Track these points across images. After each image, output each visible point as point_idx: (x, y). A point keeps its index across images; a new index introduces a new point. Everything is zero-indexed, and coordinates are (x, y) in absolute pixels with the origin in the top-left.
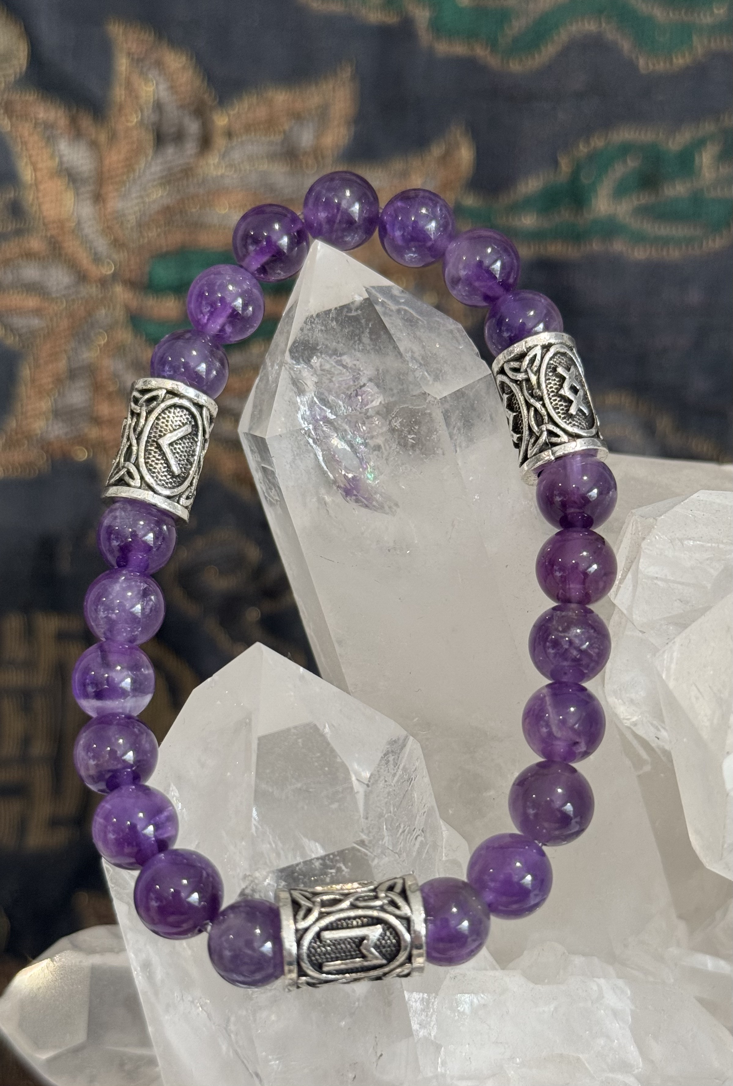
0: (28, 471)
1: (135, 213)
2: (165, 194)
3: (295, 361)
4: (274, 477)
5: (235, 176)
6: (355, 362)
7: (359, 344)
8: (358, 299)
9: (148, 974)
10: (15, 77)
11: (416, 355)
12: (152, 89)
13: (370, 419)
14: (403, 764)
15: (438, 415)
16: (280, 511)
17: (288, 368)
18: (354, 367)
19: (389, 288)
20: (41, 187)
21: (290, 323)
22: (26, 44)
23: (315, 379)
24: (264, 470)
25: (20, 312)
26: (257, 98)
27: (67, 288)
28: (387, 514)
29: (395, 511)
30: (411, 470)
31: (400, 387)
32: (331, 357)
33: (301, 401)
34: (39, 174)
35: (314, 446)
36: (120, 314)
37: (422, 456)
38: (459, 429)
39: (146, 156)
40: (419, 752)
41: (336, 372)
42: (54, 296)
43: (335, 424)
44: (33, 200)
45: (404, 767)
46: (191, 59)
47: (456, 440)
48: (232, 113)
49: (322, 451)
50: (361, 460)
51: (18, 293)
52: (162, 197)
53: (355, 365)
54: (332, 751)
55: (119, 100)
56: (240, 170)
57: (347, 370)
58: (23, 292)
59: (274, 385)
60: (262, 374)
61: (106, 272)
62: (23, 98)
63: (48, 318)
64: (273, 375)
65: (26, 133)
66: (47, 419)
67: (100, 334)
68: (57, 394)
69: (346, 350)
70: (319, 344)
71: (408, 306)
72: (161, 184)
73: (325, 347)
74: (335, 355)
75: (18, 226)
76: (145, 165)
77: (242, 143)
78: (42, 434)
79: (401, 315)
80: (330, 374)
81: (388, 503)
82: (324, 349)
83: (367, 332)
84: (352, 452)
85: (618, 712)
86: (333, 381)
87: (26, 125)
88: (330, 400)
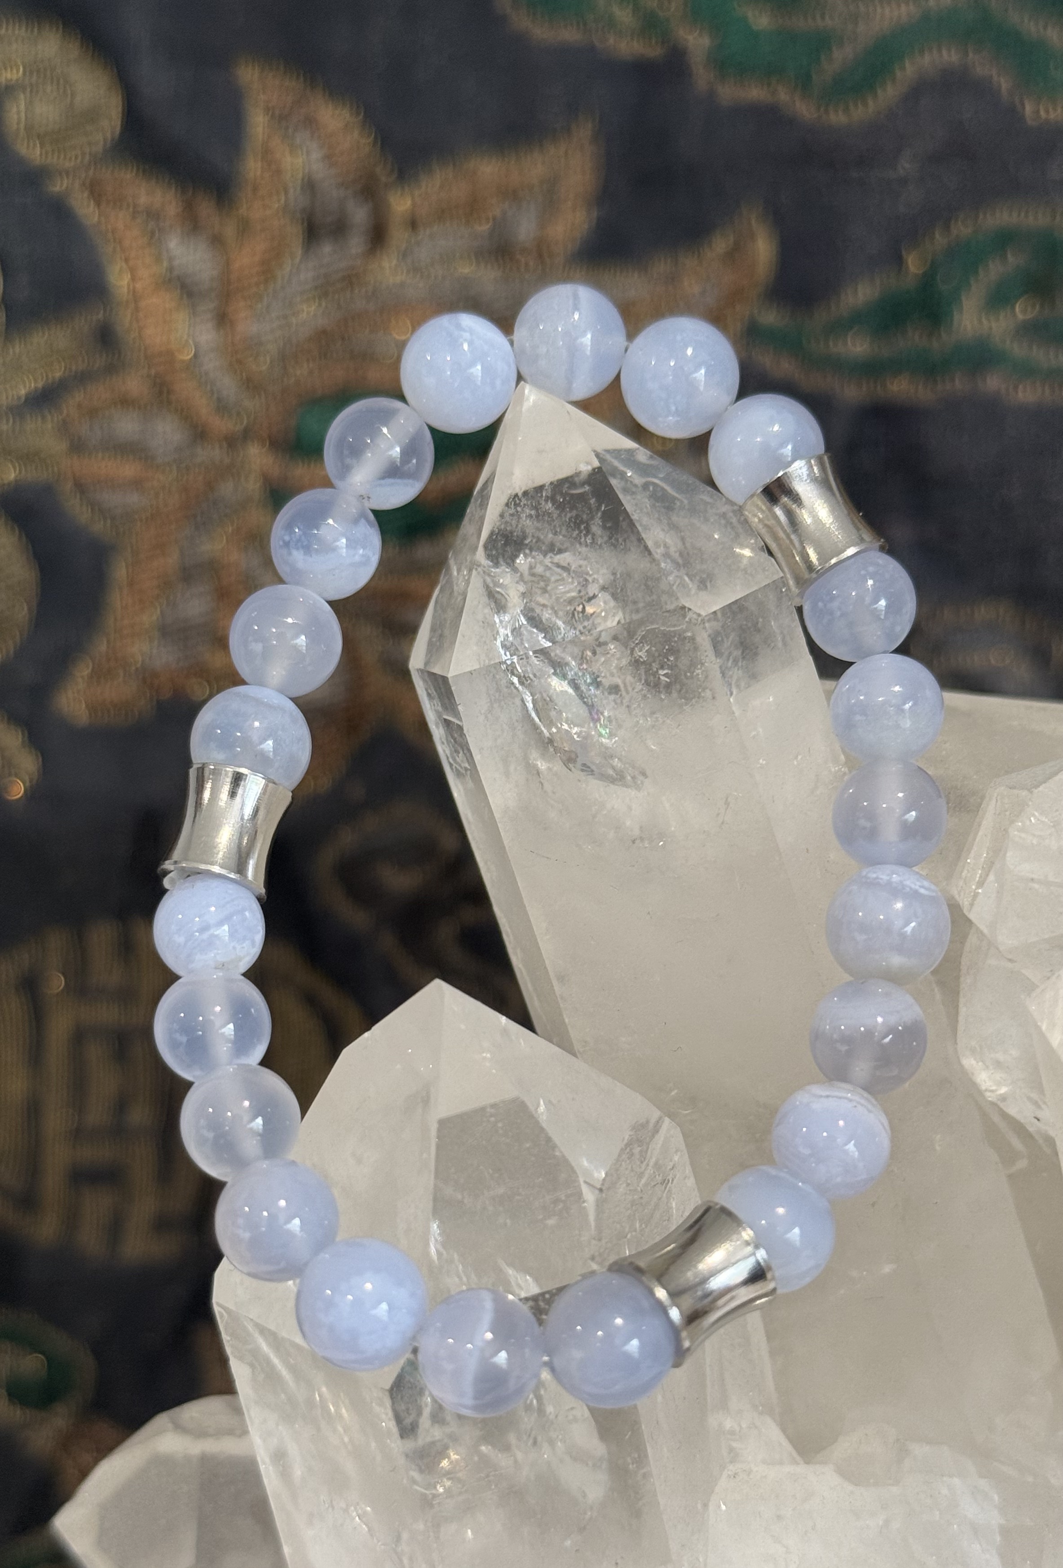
0: (123, 716)
1: (276, 340)
2: (320, 312)
3: (492, 561)
4: (462, 735)
5: (421, 285)
6: (581, 562)
7: (586, 536)
8: (585, 468)
9: (281, 1468)
10: (104, 144)
11: (672, 550)
12: (300, 160)
13: (603, 647)
14: (654, 1159)
15: (703, 640)
16: (470, 785)
17: (482, 572)
18: (580, 570)
19: (630, 452)
20: (143, 304)
21: (484, 505)
22: (120, 97)
23: (522, 588)
24: (447, 723)
25: (113, 484)
26: (454, 168)
27: (179, 449)
28: (627, 786)
29: (642, 783)
30: (664, 721)
31: (648, 599)
32: (545, 556)
33: (501, 621)
34: (139, 286)
35: (520, 688)
36: (254, 485)
37: (679, 701)
38: (735, 661)
39: (293, 259)
40: (678, 1140)
41: (553, 579)
42: (160, 460)
43: (552, 654)
44: (131, 322)
45: (656, 1163)
46: (358, 114)
47: (731, 677)
48: (417, 193)
49: (532, 695)
50: (591, 707)
51: (110, 457)
52: (315, 315)
53: (580, 566)
54: (549, 1140)
55: (251, 175)
56: (429, 276)
57: (569, 574)
58: (116, 456)
59: (460, 599)
60: (444, 582)
61: (235, 426)
62: (116, 174)
63: (152, 494)
64: (460, 583)
65: (121, 225)
66: (151, 640)
67: (226, 515)
68: (165, 604)
69: (568, 542)
70: (527, 537)
71: (661, 480)
72: (314, 298)
73: (537, 541)
74: (552, 551)
75: (109, 360)
76: (291, 271)
77: (431, 237)
78: (143, 661)
79: (647, 493)
80: (543, 580)
81: (631, 770)
82: (536, 544)
83: (598, 519)
84: (576, 697)
85: (978, 1081)
86: (548, 592)
87: (121, 214)
88: (544, 621)
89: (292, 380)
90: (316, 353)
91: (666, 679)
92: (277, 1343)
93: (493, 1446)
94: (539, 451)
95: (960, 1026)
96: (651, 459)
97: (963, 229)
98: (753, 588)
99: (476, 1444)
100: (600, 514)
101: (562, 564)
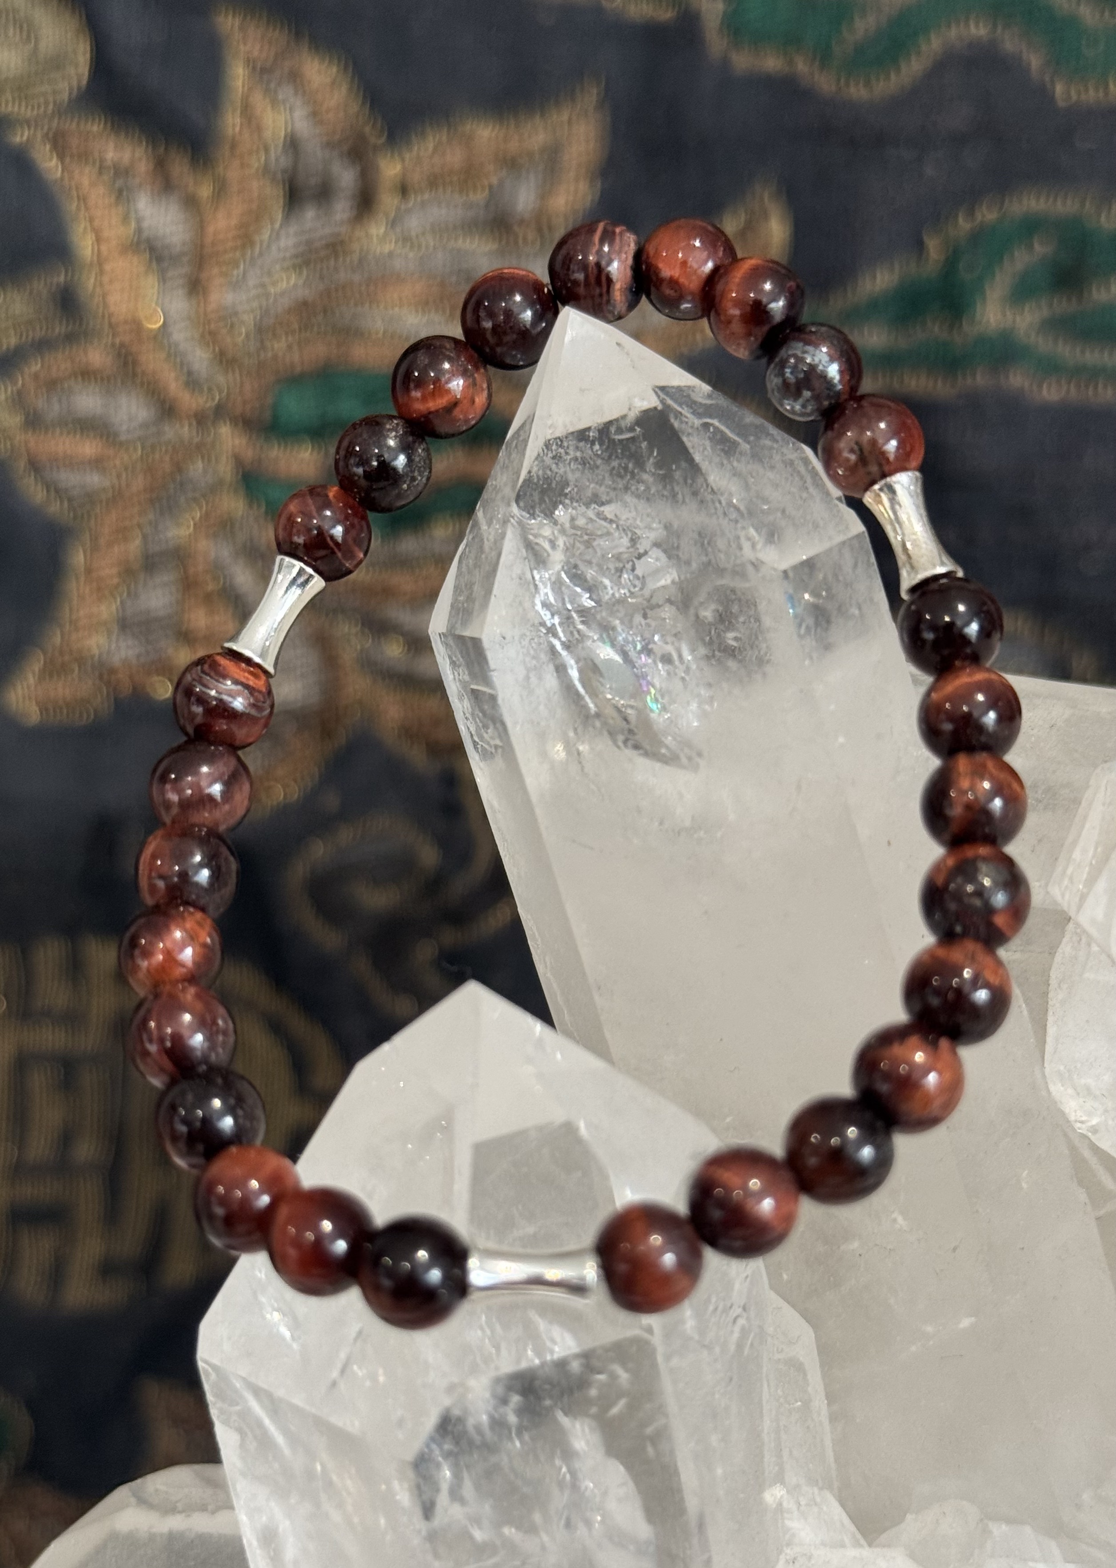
0: (77, 715)
1: (252, 311)
2: (301, 282)
3: (529, 513)
4: (494, 706)
5: (411, 255)
6: (630, 514)
7: (636, 484)
9: (272, 1553)
10: (70, 94)
11: (736, 498)
12: (283, 118)
13: (655, 610)
16: (501, 765)
17: (515, 524)
18: (628, 524)
19: (689, 389)
20: (107, 267)
21: (522, 445)
22: (88, 46)
24: (475, 695)
25: (71, 463)
26: (449, 131)
27: (145, 425)
28: (684, 768)
29: (698, 764)
30: (730, 692)
31: (704, 559)
32: (588, 507)
33: (540, 577)
34: (104, 248)
36: (225, 469)
39: (272, 224)
41: (598, 533)
42: (123, 438)
43: (597, 616)
44: (94, 287)
46: (346, 70)
48: (407, 156)
49: (577, 662)
50: (640, 678)
51: (69, 433)
52: (295, 285)
53: (629, 520)
55: (230, 132)
56: (420, 246)
57: (617, 528)
58: (75, 432)
59: (494, 554)
60: (471, 537)
61: (206, 402)
62: (82, 127)
63: (114, 474)
64: (491, 538)
65: (86, 182)
66: (109, 633)
67: (195, 500)
68: (125, 594)
69: (612, 494)
70: (568, 485)
71: (720, 421)
72: (294, 267)
73: (579, 490)
74: (595, 502)
75: (70, 328)
76: (270, 236)
77: (423, 204)
78: (100, 655)
79: (708, 434)
80: (587, 534)
81: (686, 750)
82: (577, 493)
83: (650, 465)
84: (625, 665)
85: (1067, 1111)
86: (593, 547)
87: (87, 170)
88: (589, 577)
89: (270, 354)
90: (296, 326)
91: (734, 644)
92: (274, 1406)
93: (518, 1528)
94: (582, 390)
95: (1049, 1048)
96: (709, 396)
97: (987, 214)
98: (826, 545)
99: (498, 1525)
100: (652, 460)
101: (609, 516)
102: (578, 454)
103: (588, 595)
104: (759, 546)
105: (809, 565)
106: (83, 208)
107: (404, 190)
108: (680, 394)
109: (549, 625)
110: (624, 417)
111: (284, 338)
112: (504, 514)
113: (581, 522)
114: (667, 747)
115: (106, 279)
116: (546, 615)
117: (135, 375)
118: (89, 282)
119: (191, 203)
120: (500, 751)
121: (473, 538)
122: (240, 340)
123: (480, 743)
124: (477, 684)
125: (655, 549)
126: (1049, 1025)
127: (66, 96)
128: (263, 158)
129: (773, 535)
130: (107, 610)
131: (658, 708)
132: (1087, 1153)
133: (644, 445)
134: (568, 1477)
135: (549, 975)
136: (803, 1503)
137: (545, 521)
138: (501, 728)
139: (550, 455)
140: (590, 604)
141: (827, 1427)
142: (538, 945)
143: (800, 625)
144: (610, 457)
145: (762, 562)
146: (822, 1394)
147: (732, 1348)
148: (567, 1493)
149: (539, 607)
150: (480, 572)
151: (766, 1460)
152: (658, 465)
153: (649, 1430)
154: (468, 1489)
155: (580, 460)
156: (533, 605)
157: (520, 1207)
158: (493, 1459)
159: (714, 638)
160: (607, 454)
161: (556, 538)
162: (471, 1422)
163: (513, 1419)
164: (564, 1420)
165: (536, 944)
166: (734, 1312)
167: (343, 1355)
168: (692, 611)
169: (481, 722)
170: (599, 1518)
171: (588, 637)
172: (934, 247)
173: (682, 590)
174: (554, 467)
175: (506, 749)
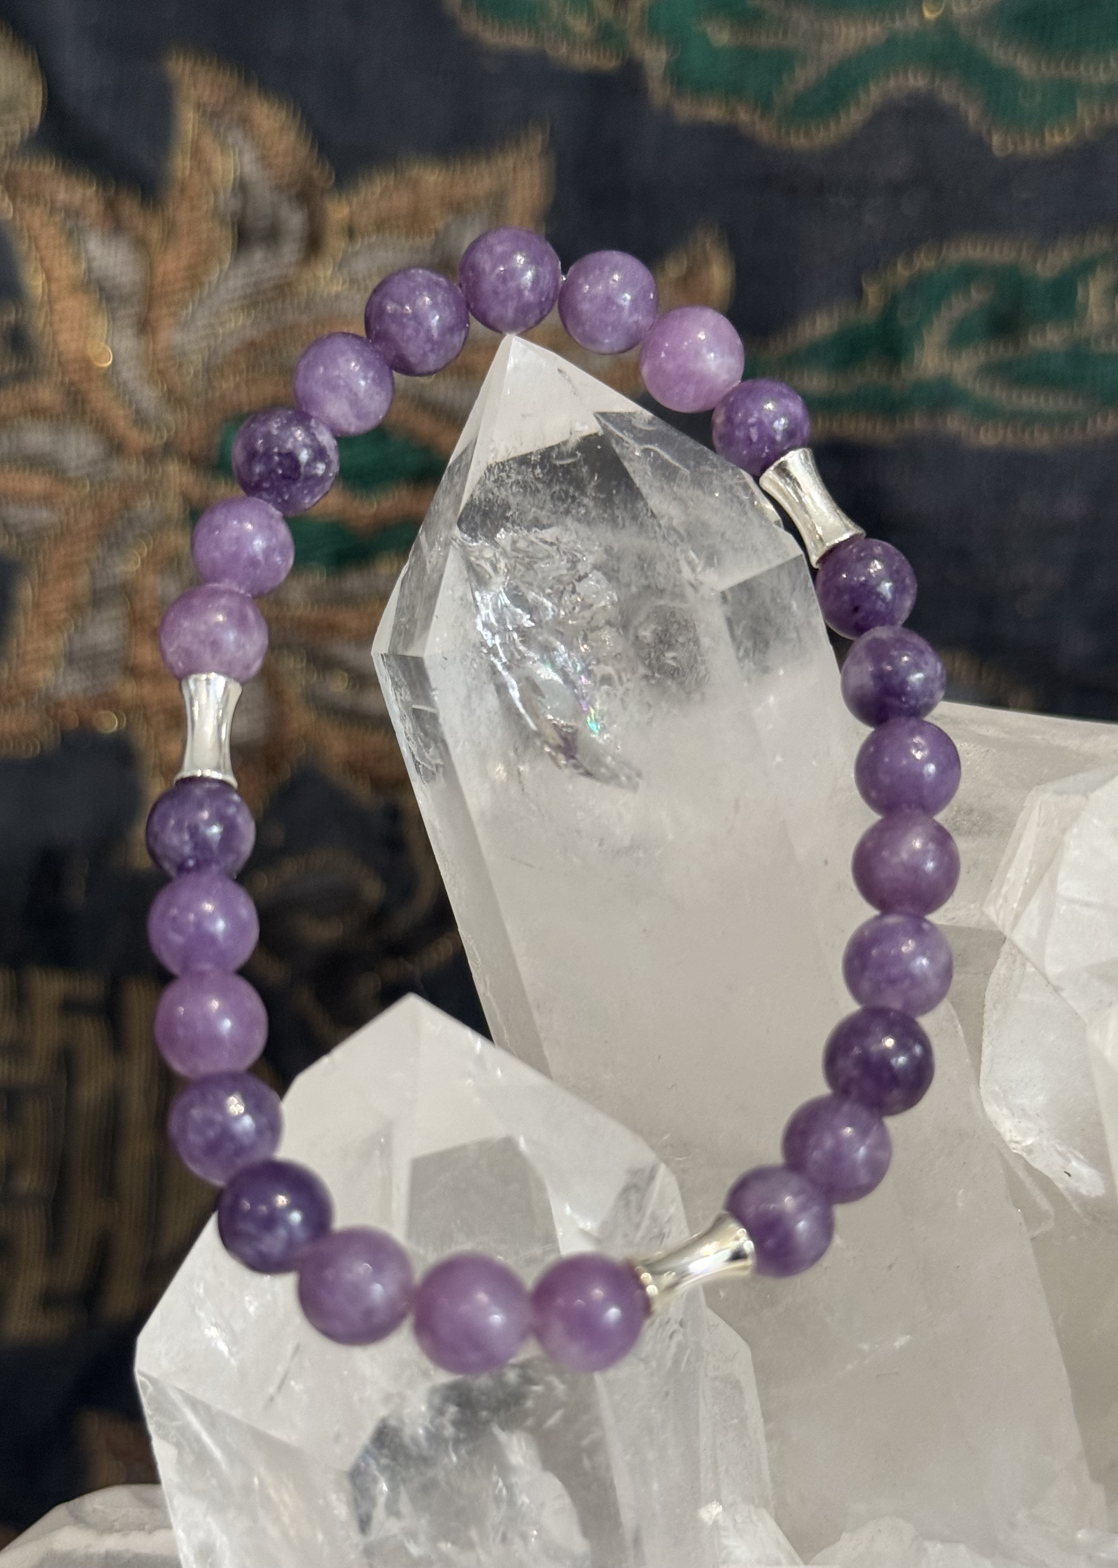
0: (24, 747)
2: (249, 322)
3: (470, 535)
4: (436, 725)
5: (357, 297)
6: (570, 538)
7: (576, 510)
10: (23, 135)
12: (232, 161)
13: (597, 632)
14: (650, 1209)
16: (441, 782)
17: (457, 546)
18: (569, 547)
19: (632, 417)
20: (58, 307)
21: (463, 472)
22: (40, 88)
24: (417, 714)
25: (21, 499)
26: (395, 175)
27: (93, 463)
28: (622, 786)
29: (637, 784)
32: (529, 531)
33: (482, 598)
35: (505, 673)
40: (674, 1190)
41: (540, 555)
42: (72, 474)
44: (45, 325)
45: (652, 1214)
46: (295, 115)
48: (355, 200)
49: (517, 683)
50: (580, 699)
51: (17, 470)
52: (244, 326)
53: (569, 542)
55: (179, 174)
56: (366, 289)
57: (557, 550)
58: (24, 468)
59: (435, 576)
60: (413, 560)
61: (155, 440)
62: (34, 168)
63: (63, 509)
64: (434, 560)
65: (37, 223)
66: (57, 667)
67: (142, 536)
68: (73, 627)
69: (553, 518)
70: (510, 508)
71: (660, 446)
72: (243, 307)
73: (520, 514)
74: (536, 526)
75: (20, 365)
76: (219, 277)
77: (370, 247)
78: (47, 689)
79: (648, 459)
80: (528, 557)
81: (626, 771)
82: (518, 517)
83: (590, 489)
84: (565, 686)
85: (1002, 1130)
86: (534, 569)
87: (38, 211)
88: (530, 600)
89: (217, 394)
90: (243, 366)
91: (674, 664)
92: (212, 1419)
93: (454, 1543)
94: (523, 416)
95: (984, 1068)
96: (650, 423)
97: (925, 261)
98: (765, 567)
99: (434, 1540)
100: (593, 484)
101: (549, 540)
102: (520, 477)
103: (528, 616)
104: (699, 569)
105: (747, 588)
106: (33, 247)
107: (351, 233)
108: (622, 420)
109: (490, 645)
110: (565, 443)
111: (232, 378)
112: (446, 539)
113: (522, 544)
114: (607, 767)
115: (56, 318)
116: (487, 635)
117: (84, 412)
118: (39, 322)
119: (141, 244)
120: (441, 770)
121: (416, 561)
122: (188, 379)
123: (421, 763)
124: (418, 704)
125: (595, 572)
126: (984, 1046)
127: (17, 138)
128: (212, 199)
129: (712, 558)
130: (54, 645)
131: (597, 728)
132: (1021, 1174)
133: (585, 469)
134: (504, 1492)
135: (488, 994)
136: (739, 1520)
137: (487, 544)
138: (442, 748)
139: (492, 479)
140: (529, 624)
141: (764, 1446)
142: (478, 964)
143: (738, 649)
144: (551, 480)
145: (701, 583)
146: (758, 1413)
147: (669, 1362)
148: (504, 1507)
149: (480, 627)
150: (422, 593)
151: (702, 1476)
152: (599, 488)
153: (585, 1442)
154: (404, 1504)
155: (521, 483)
156: (475, 625)
157: (459, 1222)
158: (430, 1473)
159: (654, 662)
160: (549, 478)
161: (498, 561)
162: (407, 1432)
163: (449, 1431)
164: (502, 1436)
165: (476, 963)
166: (670, 1329)
167: (280, 1369)
168: (631, 632)
169: (422, 742)
170: (535, 1533)
171: (530, 658)
172: (873, 294)
173: (621, 612)
174: (495, 490)
175: (447, 769)
